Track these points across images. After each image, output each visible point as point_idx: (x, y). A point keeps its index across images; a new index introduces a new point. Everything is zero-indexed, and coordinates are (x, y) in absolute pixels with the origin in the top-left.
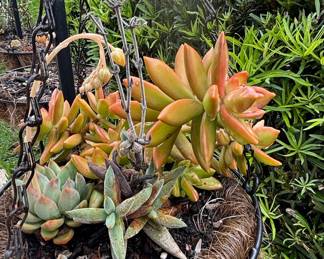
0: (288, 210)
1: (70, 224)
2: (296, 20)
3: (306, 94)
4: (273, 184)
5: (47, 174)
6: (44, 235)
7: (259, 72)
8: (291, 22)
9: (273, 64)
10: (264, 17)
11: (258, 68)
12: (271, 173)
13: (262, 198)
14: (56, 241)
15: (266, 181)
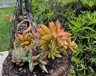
0: (89, 67)
1: (23, 62)
2: (92, 13)
3: (94, 34)
4: (86, 59)
5: (19, 50)
6: (17, 64)
7: (81, 27)
8: (91, 14)
9: (86, 25)
10: (84, 12)
11: (81, 26)
12: (85, 56)
13: (82, 63)
14: (20, 65)
15: (84, 58)
